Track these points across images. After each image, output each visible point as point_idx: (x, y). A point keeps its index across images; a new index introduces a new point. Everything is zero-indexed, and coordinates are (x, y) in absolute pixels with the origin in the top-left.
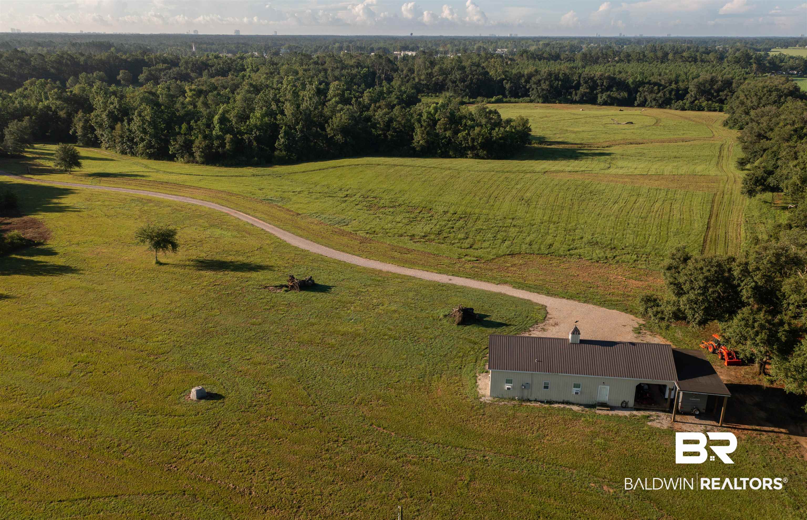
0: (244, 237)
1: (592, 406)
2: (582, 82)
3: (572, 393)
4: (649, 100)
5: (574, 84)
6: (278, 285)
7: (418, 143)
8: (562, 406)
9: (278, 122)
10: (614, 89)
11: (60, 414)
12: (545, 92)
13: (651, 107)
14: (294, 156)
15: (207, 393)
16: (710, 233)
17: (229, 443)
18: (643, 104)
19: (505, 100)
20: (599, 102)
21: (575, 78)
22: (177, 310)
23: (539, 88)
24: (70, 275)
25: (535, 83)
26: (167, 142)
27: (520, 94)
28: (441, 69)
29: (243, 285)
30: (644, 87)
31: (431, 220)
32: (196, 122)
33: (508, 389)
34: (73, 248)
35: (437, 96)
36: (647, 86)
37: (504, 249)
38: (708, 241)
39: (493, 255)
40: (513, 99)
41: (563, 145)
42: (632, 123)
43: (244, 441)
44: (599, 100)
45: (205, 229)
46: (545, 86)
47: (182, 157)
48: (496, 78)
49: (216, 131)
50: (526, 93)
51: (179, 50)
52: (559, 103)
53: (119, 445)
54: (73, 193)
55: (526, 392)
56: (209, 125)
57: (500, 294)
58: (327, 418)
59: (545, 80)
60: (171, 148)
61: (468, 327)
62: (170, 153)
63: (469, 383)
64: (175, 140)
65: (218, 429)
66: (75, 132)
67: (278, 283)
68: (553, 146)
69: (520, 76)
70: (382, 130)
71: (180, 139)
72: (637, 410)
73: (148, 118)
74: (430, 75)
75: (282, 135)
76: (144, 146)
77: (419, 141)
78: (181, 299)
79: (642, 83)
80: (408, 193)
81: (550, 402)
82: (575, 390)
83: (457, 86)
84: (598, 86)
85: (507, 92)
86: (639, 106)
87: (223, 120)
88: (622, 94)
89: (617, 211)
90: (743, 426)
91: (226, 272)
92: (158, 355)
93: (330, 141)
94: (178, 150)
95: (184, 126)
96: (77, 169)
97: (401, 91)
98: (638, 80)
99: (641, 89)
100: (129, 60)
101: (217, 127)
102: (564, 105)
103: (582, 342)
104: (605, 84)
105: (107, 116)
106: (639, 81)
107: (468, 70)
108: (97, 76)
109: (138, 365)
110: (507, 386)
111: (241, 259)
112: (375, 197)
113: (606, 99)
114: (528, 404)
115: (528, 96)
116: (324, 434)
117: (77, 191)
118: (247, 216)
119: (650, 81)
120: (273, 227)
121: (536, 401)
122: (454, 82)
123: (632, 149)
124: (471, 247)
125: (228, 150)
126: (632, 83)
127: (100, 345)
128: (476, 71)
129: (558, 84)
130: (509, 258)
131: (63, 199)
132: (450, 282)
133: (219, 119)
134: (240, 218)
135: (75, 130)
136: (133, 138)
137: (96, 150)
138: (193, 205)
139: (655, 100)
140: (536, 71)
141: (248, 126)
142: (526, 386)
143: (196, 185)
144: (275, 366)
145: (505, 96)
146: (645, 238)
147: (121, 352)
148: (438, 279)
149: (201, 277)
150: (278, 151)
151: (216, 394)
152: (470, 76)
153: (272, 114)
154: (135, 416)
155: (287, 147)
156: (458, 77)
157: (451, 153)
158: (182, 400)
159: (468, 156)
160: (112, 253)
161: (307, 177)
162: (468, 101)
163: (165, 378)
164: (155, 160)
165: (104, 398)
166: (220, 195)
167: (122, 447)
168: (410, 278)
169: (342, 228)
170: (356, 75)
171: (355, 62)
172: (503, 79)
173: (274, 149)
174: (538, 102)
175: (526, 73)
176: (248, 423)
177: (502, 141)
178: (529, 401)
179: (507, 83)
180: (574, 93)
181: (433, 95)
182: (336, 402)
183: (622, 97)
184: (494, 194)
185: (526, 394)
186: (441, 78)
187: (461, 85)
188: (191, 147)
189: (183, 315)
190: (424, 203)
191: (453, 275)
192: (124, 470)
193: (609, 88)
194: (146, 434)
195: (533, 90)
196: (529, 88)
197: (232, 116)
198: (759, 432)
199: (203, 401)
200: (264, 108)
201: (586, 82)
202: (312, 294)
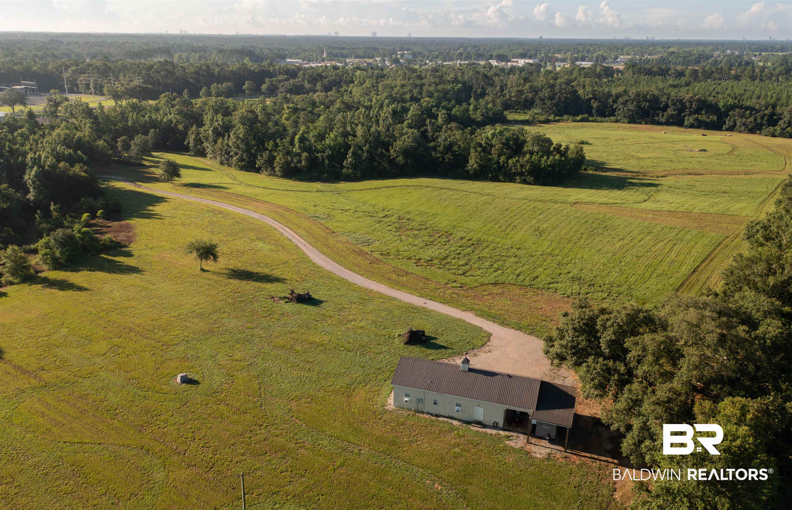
0: (279, 251)
1: (469, 423)
2: (670, 104)
3: (454, 411)
4: (738, 124)
5: (661, 106)
6: (282, 296)
7: (472, 166)
8: (446, 420)
9: (349, 143)
10: (703, 112)
11: (87, 383)
12: (631, 113)
13: (740, 132)
14: (359, 174)
15: (190, 379)
16: (692, 277)
17: (187, 418)
18: (731, 129)
19: (591, 119)
20: (685, 125)
21: (664, 99)
22: (198, 311)
23: (625, 108)
24: (135, 275)
25: (622, 104)
26: (255, 157)
27: (607, 114)
28: (531, 87)
29: (257, 294)
30: (735, 111)
31: (445, 245)
32: (281, 139)
33: (406, 401)
34: (148, 251)
35: (525, 113)
36: (737, 110)
37: (492, 278)
38: (685, 286)
39: (478, 283)
40: (599, 119)
41: (618, 173)
42: (705, 151)
43: (199, 417)
44: (686, 123)
45: (252, 241)
46: (631, 106)
47: (266, 170)
48: (585, 97)
49: (296, 149)
50: (612, 113)
51: (312, 55)
52: (645, 124)
53: (115, 410)
54: (166, 201)
55: (420, 405)
56: (292, 143)
57: (460, 320)
58: (263, 408)
59: (633, 100)
60: (258, 162)
61: (413, 346)
62: (257, 166)
63: (384, 393)
64: (261, 156)
65: (185, 406)
66: (189, 143)
67: (283, 295)
68: (608, 174)
69: (609, 95)
70: (441, 153)
71: (266, 155)
72: (504, 430)
73: (241, 136)
74: (521, 92)
75: (350, 155)
76: (237, 159)
77: (473, 165)
78: (205, 301)
79: (733, 107)
80: (440, 216)
81: (437, 416)
82: (457, 408)
83: (544, 104)
84: (686, 108)
85: (594, 111)
86: (727, 130)
87: (303, 139)
88: (711, 117)
89: (618, 248)
90: (583, 454)
91: (249, 282)
92: (168, 346)
93: (392, 162)
94: (263, 165)
95: (271, 143)
96: (177, 179)
97: (487, 108)
98: (728, 104)
99: (731, 113)
100: (256, 71)
101: (297, 145)
102: (649, 126)
103: (470, 370)
104: (693, 106)
105: (213, 131)
106: (730, 105)
107: (557, 88)
108: (226, 86)
109: (152, 352)
110: (406, 399)
111: (266, 271)
112: (408, 219)
113: (693, 122)
114: (421, 415)
115: (614, 116)
116: (255, 419)
117: (169, 200)
118: (291, 232)
119: (742, 105)
120: (306, 243)
121: (428, 413)
122: (543, 100)
123: (685, 180)
124: (464, 274)
125: (303, 166)
126: (723, 106)
127: (133, 334)
128: (565, 89)
129: (645, 105)
130: (491, 287)
131: (157, 207)
132: (424, 305)
133: (299, 138)
134: (284, 233)
135: (189, 141)
136: (229, 152)
137: (201, 159)
138: (252, 218)
139: (744, 124)
140: (625, 91)
141: (323, 145)
142: (420, 401)
143: (265, 199)
144: (247, 363)
145: (591, 115)
146: (627, 277)
147: (145, 341)
148: (415, 302)
149: (229, 283)
150: (346, 169)
151: (195, 380)
152: (559, 95)
153: (345, 135)
154: (135, 390)
155: (354, 166)
156: (547, 95)
157: (501, 178)
158: (170, 382)
159: (516, 181)
160: (173, 258)
161: (361, 196)
162: (553, 119)
163: (166, 364)
164: (245, 171)
165: (120, 374)
166: (278, 210)
167: (117, 411)
168: (392, 299)
169: (363, 248)
170: (450, 91)
171: (452, 78)
172: (591, 99)
173: (342, 167)
174: (624, 122)
175: (614, 93)
176: (207, 404)
177: (550, 169)
178: (423, 413)
179: (595, 102)
180: (661, 114)
181: (521, 111)
182: (276, 396)
183: (711, 121)
184: (515, 223)
185: (420, 407)
186: (530, 95)
187: (549, 103)
188: (273, 163)
189: (201, 315)
190: (448, 227)
191: (430, 299)
192: (112, 427)
193: (698, 111)
194: (137, 404)
195: (620, 110)
196: (616, 108)
197: (311, 136)
198: (593, 460)
199: (184, 384)
200: (341, 129)
201: (674, 104)
202: (305, 306)
